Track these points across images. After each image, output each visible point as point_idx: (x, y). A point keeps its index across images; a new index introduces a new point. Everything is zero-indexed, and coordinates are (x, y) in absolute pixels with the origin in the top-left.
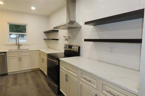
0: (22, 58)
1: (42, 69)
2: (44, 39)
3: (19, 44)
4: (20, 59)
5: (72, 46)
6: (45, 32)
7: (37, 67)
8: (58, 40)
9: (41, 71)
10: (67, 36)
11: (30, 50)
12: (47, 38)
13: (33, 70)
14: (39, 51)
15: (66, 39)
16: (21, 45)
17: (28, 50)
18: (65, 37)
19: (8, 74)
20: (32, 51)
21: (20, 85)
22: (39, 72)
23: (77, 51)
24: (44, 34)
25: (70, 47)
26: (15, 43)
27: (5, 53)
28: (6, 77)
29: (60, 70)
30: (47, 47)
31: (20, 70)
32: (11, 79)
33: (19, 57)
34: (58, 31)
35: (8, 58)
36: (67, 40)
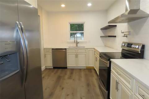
0: (78, 55)
1: (95, 69)
2: (101, 37)
3: (77, 42)
4: (77, 56)
5: (132, 44)
6: (101, 29)
7: (92, 66)
8: (115, 37)
9: (95, 70)
10: (127, 31)
11: (86, 47)
12: (104, 36)
13: (87, 68)
14: (94, 49)
15: (125, 34)
16: (78, 43)
17: (83, 48)
18: (123, 33)
19: (68, 68)
20: (87, 49)
21: (73, 80)
22: (93, 71)
23: (138, 52)
24: (101, 31)
25: (129, 45)
26: (74, 41)
27: (66, 49)
28: (66, 70)
29: (111, 73)
30: (104, 45)
31: (76, 66)
32: (68, 73)
33: (75, 54)
34: (116, 26)
35: (67, 54)
36: (127, 36)
